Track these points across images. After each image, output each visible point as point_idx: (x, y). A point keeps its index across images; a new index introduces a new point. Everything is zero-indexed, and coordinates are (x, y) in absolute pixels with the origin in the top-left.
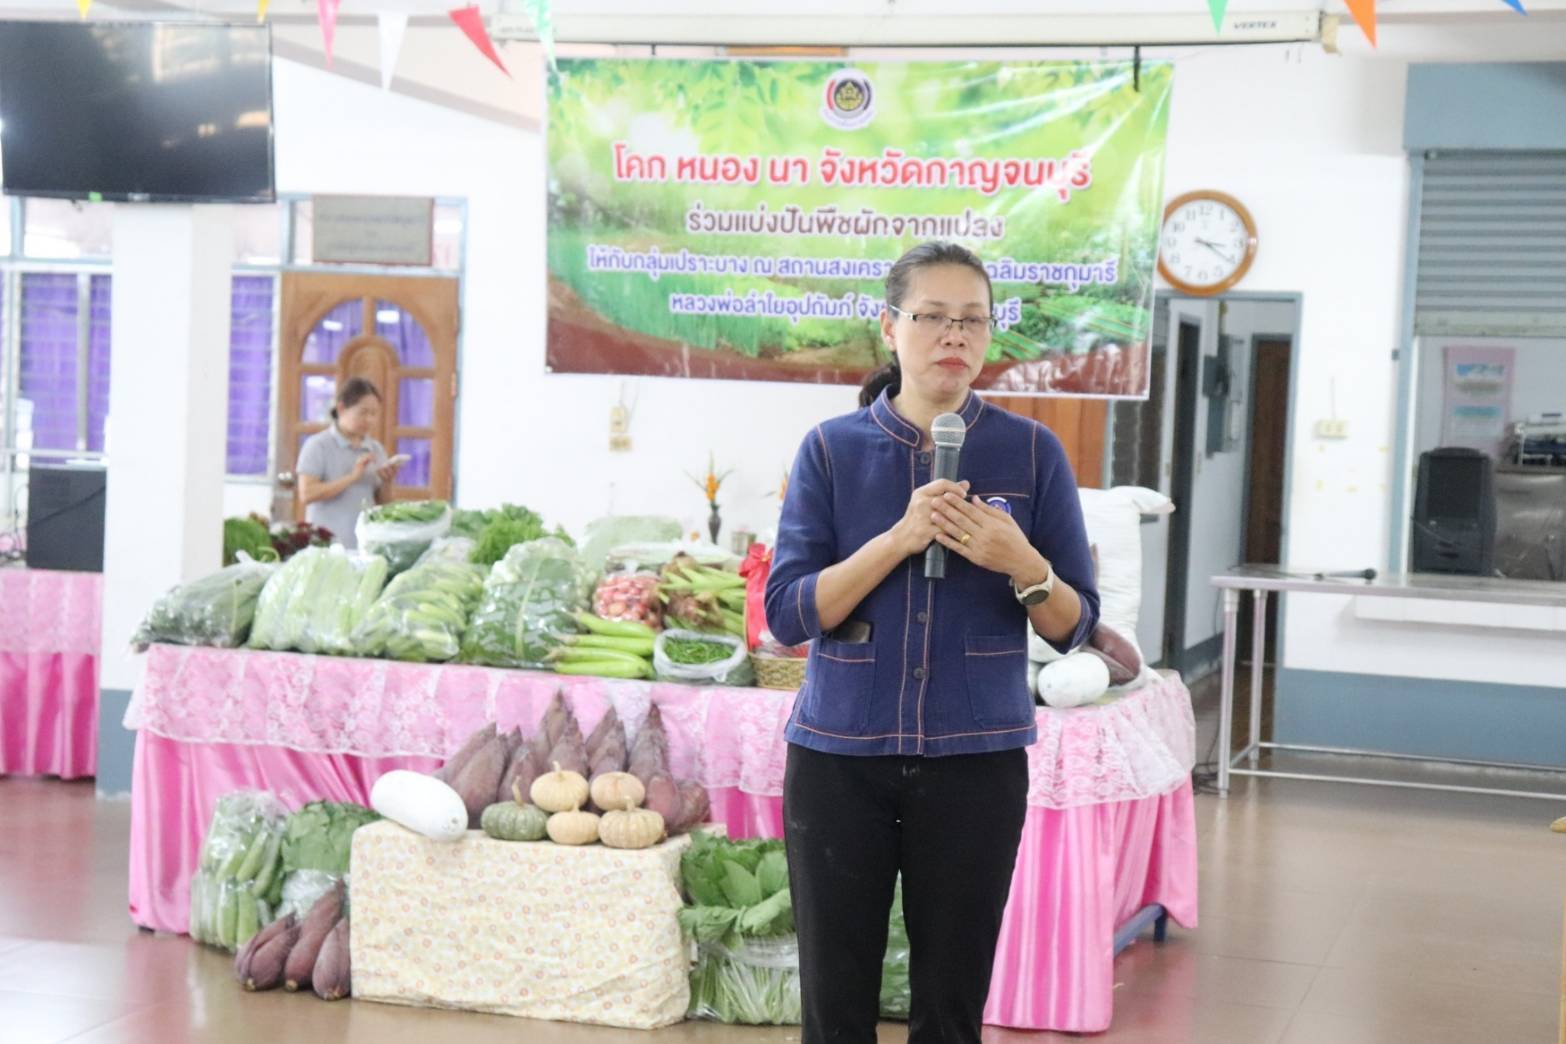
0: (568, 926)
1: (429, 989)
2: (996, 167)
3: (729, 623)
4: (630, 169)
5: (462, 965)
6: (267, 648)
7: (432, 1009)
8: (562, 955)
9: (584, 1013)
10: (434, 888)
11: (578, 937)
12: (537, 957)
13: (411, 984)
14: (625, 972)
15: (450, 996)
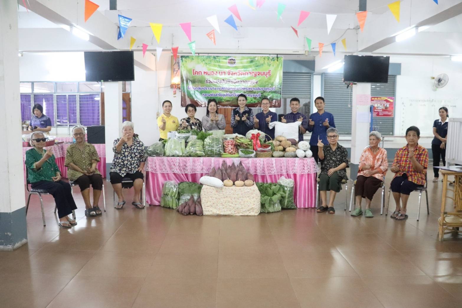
0: (242, 200)
1: (218, 213)
2: (256, 72)
3: (250, 148)
4: (195, 73)
5: (223, 208)
6: (169, 156)
7: (219, 216)
8: (241, 205)
9: (246, 214)
10: (218, 196)
11: (244, 202)
12: (237, 206)
13: (215, 212)
14: (253, 207)
15: (222, 213)
